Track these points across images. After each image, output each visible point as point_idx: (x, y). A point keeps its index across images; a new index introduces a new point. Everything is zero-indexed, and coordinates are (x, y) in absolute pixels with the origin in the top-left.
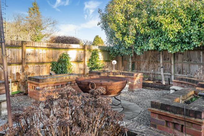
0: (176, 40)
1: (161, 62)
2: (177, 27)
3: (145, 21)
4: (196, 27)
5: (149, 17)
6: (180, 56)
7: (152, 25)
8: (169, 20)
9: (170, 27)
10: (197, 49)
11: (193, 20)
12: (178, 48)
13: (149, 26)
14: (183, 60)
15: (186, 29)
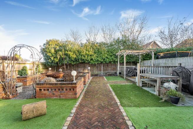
0: (74, 60)
1: (69, 68)
2: (75, 56)
3: (63, 53)
4: (80, 57)
5: (65, 52)
6: (75, 65)
7: (66, 55)
8: (72, 54)
9: (73, 56)
10: (80, 63)
11: (79, 54)
12: (75, 63)
13: (65, 55)
14: (76, 67)
15: (77, 57)
